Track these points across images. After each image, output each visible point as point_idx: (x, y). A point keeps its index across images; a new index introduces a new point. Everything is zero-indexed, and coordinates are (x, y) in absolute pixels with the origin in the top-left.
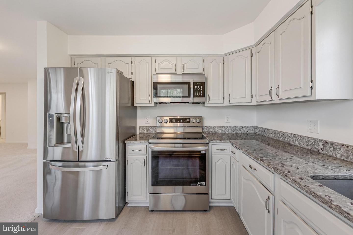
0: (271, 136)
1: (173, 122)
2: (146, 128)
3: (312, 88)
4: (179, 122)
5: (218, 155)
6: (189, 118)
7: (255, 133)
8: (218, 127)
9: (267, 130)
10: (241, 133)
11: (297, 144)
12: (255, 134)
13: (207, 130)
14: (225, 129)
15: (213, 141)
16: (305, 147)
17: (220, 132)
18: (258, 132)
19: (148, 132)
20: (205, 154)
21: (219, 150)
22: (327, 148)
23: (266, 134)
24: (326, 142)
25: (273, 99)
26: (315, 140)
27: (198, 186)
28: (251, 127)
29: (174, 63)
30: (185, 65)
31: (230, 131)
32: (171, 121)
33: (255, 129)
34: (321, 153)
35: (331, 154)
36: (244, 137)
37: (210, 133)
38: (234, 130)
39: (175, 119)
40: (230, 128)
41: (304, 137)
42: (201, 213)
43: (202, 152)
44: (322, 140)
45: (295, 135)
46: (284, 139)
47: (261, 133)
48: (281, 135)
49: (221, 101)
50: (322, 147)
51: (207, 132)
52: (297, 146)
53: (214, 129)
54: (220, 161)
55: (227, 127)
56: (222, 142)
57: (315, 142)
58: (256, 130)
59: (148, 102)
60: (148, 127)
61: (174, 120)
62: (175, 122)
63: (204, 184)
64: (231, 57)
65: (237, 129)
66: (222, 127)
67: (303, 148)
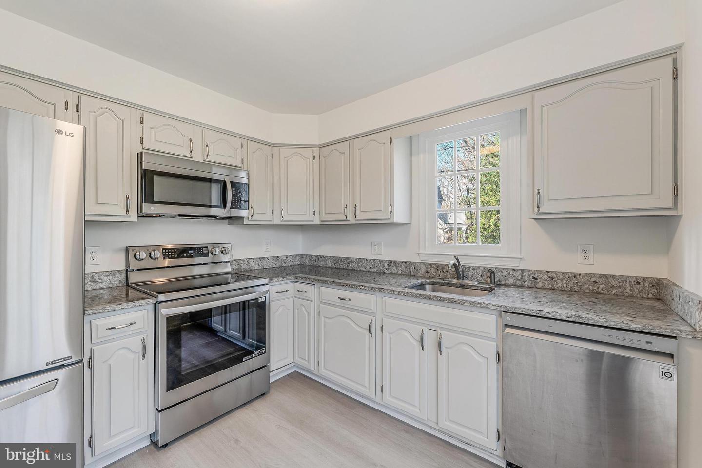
0: (330, 264)
1: (173, 256)
2: (92, 277)
3: (391, 212)
4: (187, 255)
5: (278, 300)
6: (207, 247)
7: (301, 265)
8: (254, 259)
9: (323, 258)
10: (285, 266)
11: (362, 268)
12: (303, 266)
13: (237, 267)
14: (264, 262)
15: (273, 281)
16: (371, 270)
17: (257, 267)
18: (307, 262)
19: (98, 287)
20: (264, 302)
21: (279, 292)
22: (391, 267)
23: (321, 263)
24: (390, 262)
25: (348, 219)
26: (381, 261)
27: (255, 357)
28: (297, 256)
29: (187, 137)
30: (211, 146)
31: (272, 265)
32: (169, 255)
33: (302, 258)
34: (386, 273)
35: (394, 272)
36: (289, 272)
37: (241, 271)
38: (276, 263)
39: (175, 250)
40: (271, 260)
41: (370, 260)
42: (259, 400)
43: (260, 300)
44: (387, 261)
45: (360, 259)
46: (347, 266)
47: (312, 263)
48: (344, 262)
49: (268, 217)
50: (386, 266)
51: (237, 269)
52: (363, 271)
53: (248, 264)
54: (281, 309)
55: (268, 258)
56: (284, 279)
57: (380, 264)
58: (303, 260)
59: (124, 212)
60: (97, 273)
61: (174, 252)
62: (176, 256)
63: (264, 351)
64: (285, 152)
65: (280, 260)
66: (260, 259)
67: (369, 271)
